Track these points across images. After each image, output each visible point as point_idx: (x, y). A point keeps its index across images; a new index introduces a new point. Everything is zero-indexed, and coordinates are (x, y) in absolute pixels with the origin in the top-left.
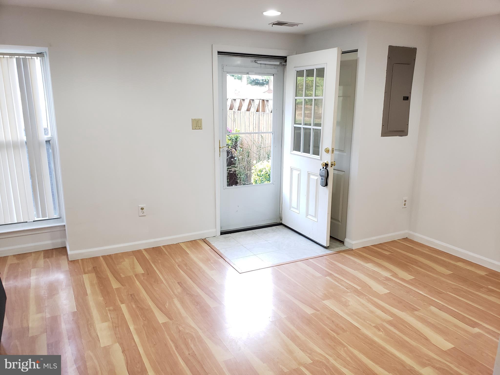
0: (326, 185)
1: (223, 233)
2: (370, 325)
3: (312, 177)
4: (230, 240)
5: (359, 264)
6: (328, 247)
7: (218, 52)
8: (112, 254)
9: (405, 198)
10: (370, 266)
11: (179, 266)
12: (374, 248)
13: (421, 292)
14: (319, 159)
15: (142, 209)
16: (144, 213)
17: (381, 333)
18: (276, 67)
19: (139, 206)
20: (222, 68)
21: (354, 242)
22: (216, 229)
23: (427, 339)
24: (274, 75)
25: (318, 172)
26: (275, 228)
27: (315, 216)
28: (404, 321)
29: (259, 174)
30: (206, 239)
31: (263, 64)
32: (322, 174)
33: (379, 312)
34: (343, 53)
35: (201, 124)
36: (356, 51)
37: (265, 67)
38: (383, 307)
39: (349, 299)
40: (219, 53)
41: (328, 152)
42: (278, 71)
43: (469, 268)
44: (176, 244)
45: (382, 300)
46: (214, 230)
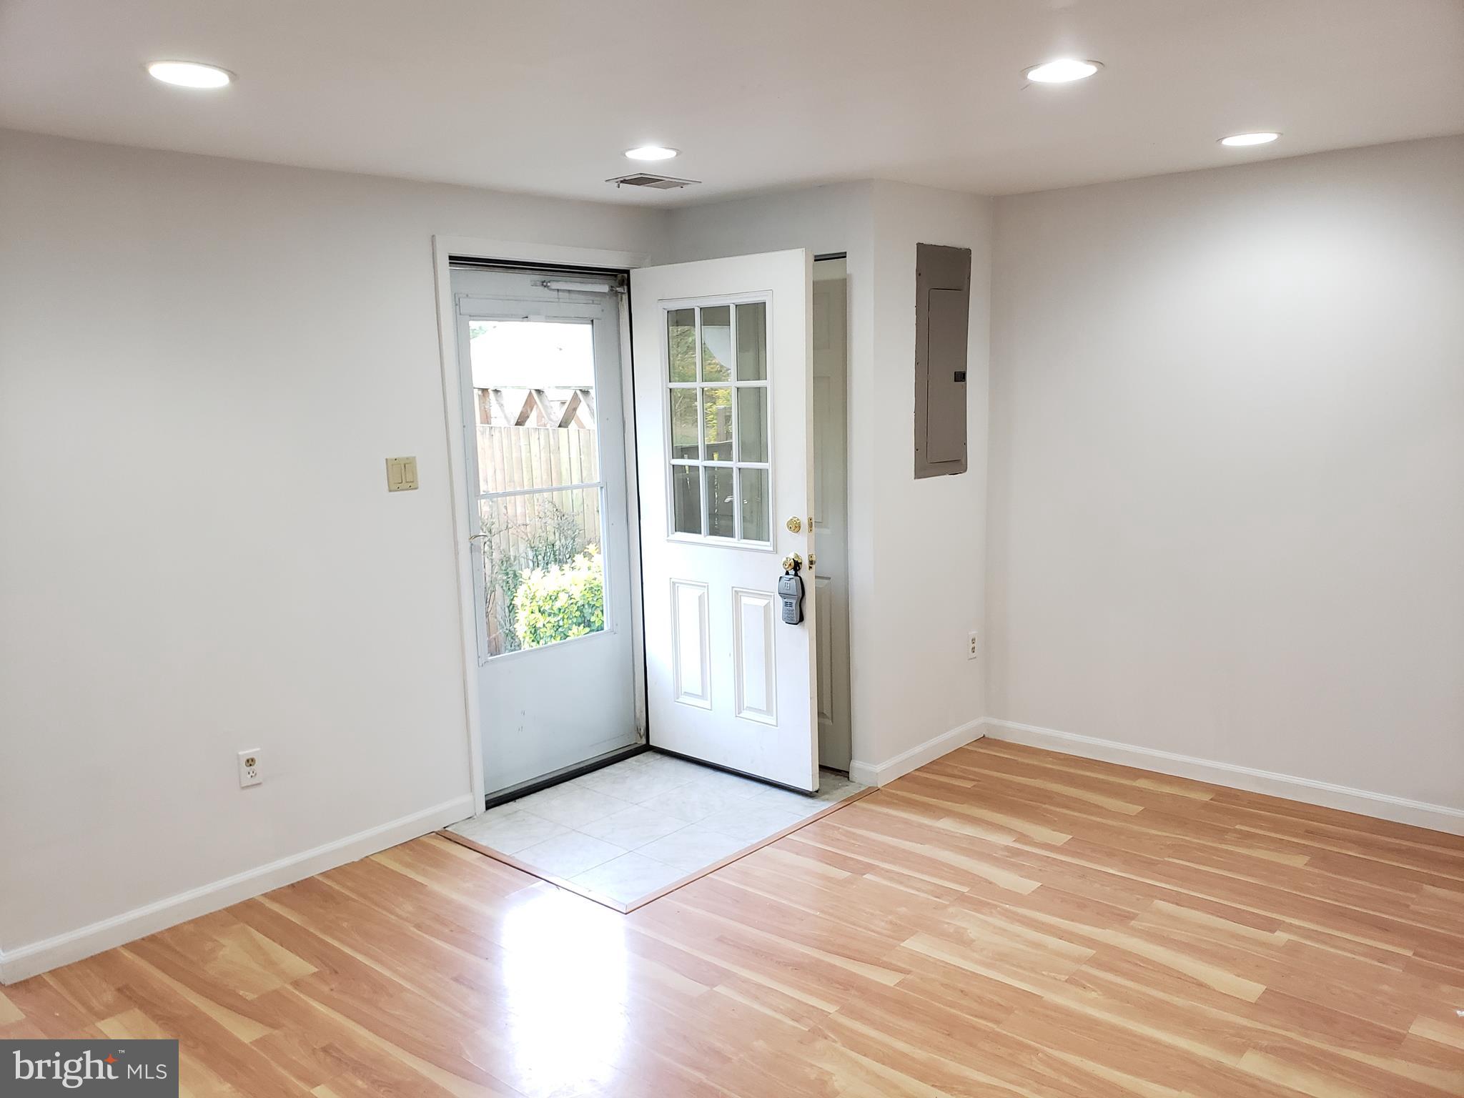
0: (801, 619)
1: (493, 804)
2: (1056, 979)
3: (745, 600)
4: (524, 820)
5: (920, 826)
6: (817, 791)
7: (451, 258)
8: (161, 933)
9: (973, 633)
10: (946, 824)
11: (418, 927)
12: (928, 777)
13: (1111, 871)
14: (771, 549)
15: (250, 762)
16: (256, 774)
17: (1094, 995)
18: (599, 299)
19: (240, 753)
20: (456, 305)
21: (879, 768)
22: (473, 795)
23: (1201, 985)
24: (592, 321)
25: (774, 587)
26: (634, 763)
27: (768, 711)
28: (1125, 952)
29: (547, 607)
30: (447, 829)
31: (564, 291)
32: (785, 592)
33: (1053, 942)
34: (818, 259)
35: (414, 473)
36: (842, 256)
37: (568, 301)
38: (1052, 926)
39: (964, 925)
40: (454, 260)
41: (797, 530)
42: (603, 311)
43: (1167, 789)
44: (362, 860)
45: (1038, 910)
46: (467, 798)
